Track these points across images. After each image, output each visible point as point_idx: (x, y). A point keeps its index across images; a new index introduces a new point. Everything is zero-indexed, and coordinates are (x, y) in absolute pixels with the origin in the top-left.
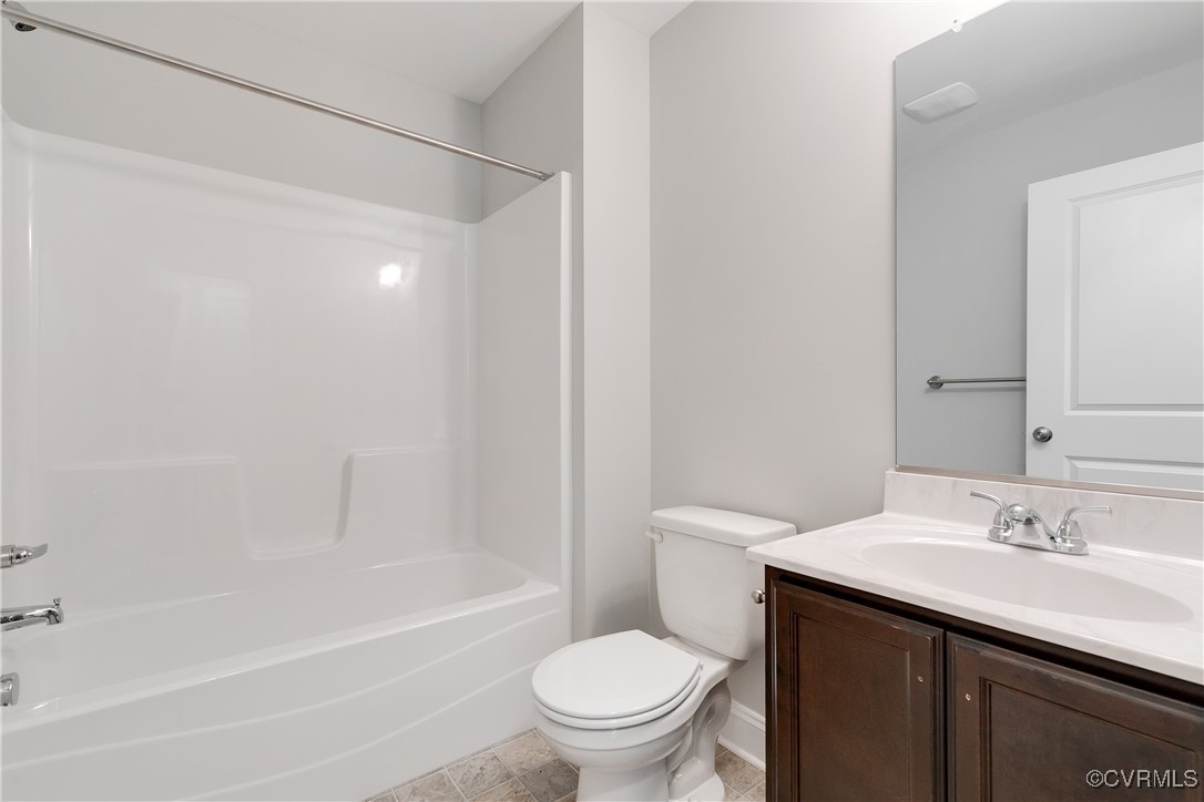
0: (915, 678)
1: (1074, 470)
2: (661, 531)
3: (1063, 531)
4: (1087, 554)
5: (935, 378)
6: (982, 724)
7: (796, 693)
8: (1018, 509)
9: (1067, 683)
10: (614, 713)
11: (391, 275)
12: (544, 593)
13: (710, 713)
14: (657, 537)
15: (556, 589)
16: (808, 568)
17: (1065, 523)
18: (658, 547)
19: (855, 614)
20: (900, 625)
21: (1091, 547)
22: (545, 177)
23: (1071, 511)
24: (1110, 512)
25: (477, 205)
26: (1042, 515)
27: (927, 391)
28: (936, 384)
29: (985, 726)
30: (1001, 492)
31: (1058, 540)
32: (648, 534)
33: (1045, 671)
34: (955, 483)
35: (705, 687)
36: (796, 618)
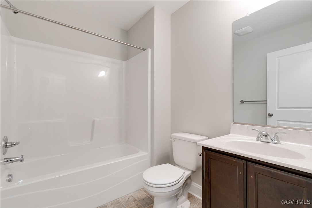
0: (239, 173)
1: (278, 123)
2: (174, 139)
3: (274, 138)
4: (280, 144)
5: (242, 100)
6: (255, 183)
7: (210, 177)
8: (264, 133)
9: (275, 173)
10: (163, 183)
11: (102, 74)
12: (144, 154)
13: (187, 184)
14: (173, 140)
15: (147, 154)
16: (213, 147)
17: (275, 136)
18: (173, 143)
19: (225, 158)
20: (235, 160)
21: (281, 142)
22: (144, 50)
23: (276, 133)
24: (286, 133)
25: (126, 56)
26: (269, 134)
27: (240, 104)
28: (242, 102)
29: (256, 184)
30: (259, 129)
31: (273, 140)
32: (171, 139)
33: (270, 170)
34: (248, 127)
35: (186, 177)
36: (210, 159)
